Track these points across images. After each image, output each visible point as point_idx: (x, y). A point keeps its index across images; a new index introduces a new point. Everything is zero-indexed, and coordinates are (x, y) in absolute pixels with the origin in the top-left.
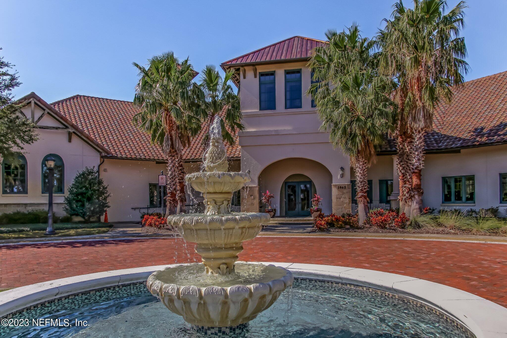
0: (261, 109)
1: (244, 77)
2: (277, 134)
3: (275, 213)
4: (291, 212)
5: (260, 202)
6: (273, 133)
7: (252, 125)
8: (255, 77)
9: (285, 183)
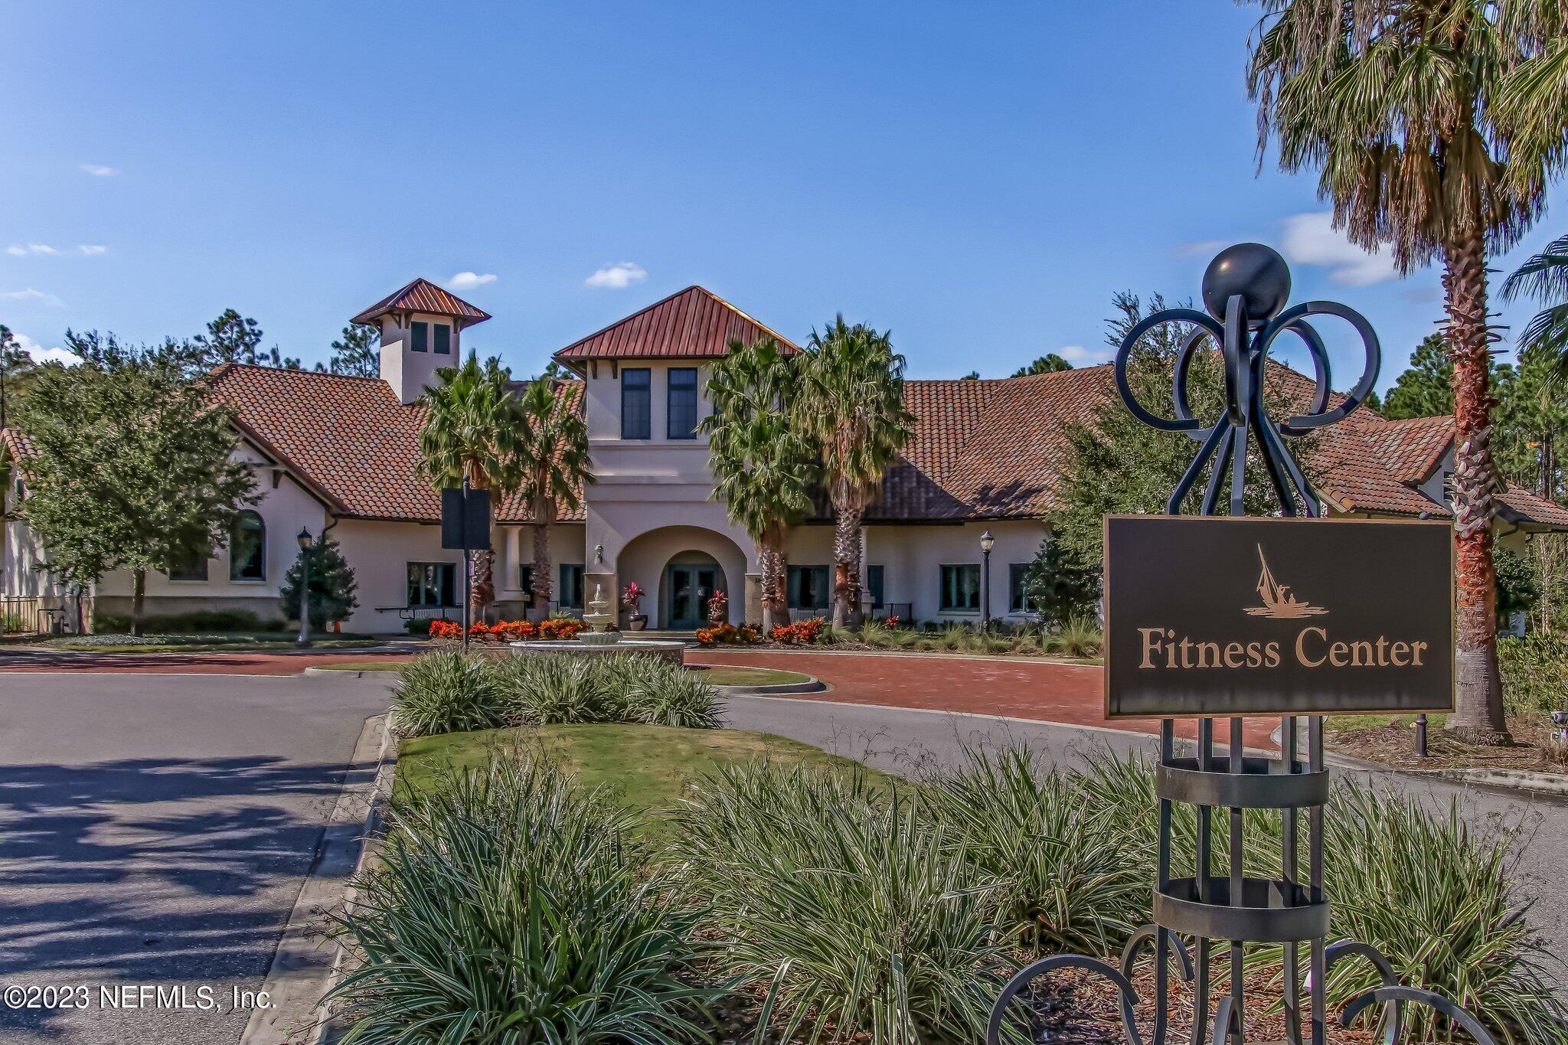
0: (624, 437)
1: (595, 377)
2: (653, 484)
3: (646, 623)
4: (679, 622)
5: (620, 600)
6: (645, 482)
7: (607, 464)
8: (615, 377)
9: (670, 566)
